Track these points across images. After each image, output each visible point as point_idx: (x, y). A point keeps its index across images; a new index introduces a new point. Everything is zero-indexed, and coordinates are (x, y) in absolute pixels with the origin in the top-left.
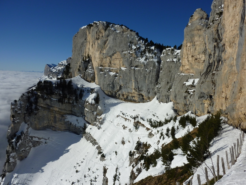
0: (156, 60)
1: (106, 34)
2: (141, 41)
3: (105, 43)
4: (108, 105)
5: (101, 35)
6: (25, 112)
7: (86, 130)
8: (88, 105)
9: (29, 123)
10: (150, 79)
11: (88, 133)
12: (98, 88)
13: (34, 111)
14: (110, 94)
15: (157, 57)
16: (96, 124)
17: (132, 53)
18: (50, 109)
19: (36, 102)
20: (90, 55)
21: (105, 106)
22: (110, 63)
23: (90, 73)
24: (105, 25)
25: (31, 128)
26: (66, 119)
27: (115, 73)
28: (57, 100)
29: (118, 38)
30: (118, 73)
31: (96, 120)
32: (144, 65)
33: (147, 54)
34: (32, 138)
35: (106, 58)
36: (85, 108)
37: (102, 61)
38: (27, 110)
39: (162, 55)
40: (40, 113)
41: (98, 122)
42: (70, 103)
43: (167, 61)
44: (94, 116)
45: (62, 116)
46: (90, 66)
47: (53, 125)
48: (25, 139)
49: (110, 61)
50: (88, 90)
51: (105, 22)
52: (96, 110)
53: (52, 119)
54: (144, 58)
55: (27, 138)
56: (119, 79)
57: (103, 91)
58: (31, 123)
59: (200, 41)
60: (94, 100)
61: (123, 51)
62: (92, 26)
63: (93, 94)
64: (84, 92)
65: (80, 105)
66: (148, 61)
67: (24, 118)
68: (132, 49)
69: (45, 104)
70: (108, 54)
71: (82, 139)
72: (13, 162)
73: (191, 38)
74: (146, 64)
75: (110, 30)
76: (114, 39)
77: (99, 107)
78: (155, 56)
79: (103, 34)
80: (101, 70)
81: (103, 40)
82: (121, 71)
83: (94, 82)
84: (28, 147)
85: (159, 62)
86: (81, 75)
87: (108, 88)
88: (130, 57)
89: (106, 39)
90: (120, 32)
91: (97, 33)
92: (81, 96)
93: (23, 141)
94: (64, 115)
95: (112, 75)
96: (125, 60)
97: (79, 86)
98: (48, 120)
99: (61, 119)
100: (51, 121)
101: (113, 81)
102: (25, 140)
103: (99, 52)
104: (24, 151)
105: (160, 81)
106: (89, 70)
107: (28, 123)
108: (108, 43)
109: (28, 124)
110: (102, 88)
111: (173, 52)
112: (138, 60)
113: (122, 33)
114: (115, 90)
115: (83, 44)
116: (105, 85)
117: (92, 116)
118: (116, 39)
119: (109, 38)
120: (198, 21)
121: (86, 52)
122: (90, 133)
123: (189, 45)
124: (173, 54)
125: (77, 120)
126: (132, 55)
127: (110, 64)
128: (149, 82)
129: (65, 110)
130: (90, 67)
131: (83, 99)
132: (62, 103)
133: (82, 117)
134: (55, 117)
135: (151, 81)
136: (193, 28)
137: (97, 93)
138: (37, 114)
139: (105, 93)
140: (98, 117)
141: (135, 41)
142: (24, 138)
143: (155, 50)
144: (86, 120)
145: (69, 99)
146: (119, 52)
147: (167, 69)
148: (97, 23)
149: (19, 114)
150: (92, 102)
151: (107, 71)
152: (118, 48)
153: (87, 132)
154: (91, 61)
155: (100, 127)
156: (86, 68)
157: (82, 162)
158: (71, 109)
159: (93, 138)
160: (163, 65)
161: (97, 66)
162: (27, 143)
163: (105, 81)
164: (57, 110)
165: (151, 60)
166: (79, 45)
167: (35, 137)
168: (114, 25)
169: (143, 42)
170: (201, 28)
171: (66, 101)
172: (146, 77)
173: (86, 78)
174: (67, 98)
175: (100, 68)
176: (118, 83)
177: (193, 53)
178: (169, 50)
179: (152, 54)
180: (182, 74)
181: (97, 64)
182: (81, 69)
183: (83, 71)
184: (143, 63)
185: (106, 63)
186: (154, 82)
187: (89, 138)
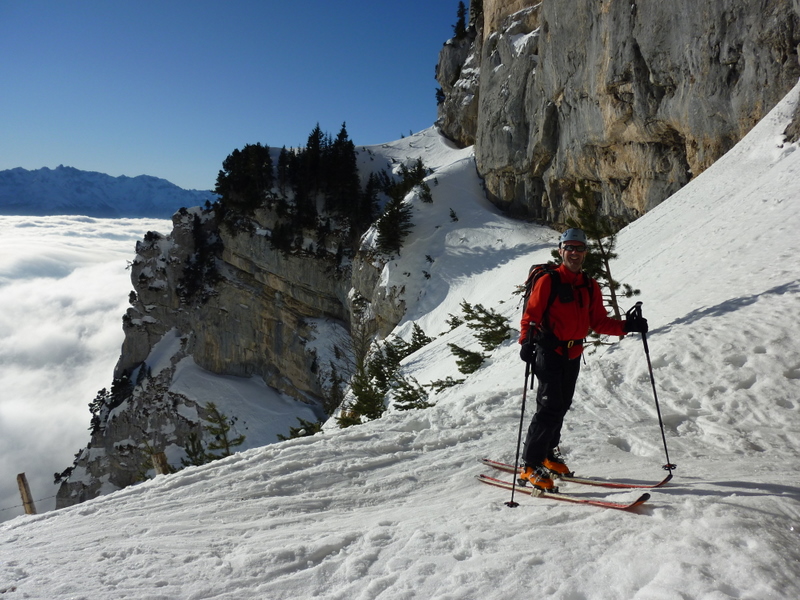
6: (178, 286)
9: (188, 336)
13: (205, 286)
25: (191, 357)
26: (309, 338)
28: (270, 234)
34: (176, 403)
38: (186, 277)
42: (326, 256)
45: (301, 323)
47: (273, 363)
48: (149, 401)
53: (267, 330)
55: (160, 400)
58: (196, 338)
69: (244, 255)
72: (84, 486)
84: (150, 436)
93: (136, 405)
94: (308, 320)
95: (521, 49)
98: (255, 335)
99: (296, 339)
100: (261, 340)
102: (145, 406)
104: (127, 453)
107: (184, 336)
109: (184, 341)
110: (479, 156)
129: (308, 292)
132: (287, 253)
134: (278, 326)
138: (212, 300)
142: (144, 394)
149: (157, 289)
151: (508, 30)
162: (152, 422)
164: (281, 286)
167: (189, 403)
176: (542, 94)
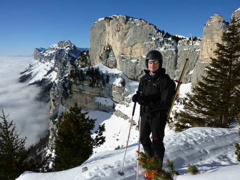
0: (173, 49)
1: (127, 27)
2: (159, 33)
3: (126, 34)
4: (132, 87)
5: (121, 28)
6: (62, 96)
7: (115, 108)
8: (115, 88)
10: (170, 65)
11: (118, 110)
12: (121, 73)
13: (70, 95)
14: (132, 78)
15: (174, 46)
16: (124, 103)
17: (152, 44)
18: (81, 93)
19: (70, 88)
20: (111, 45)
21: (130, 88)
22: (131, 51)
23: (112, 61)
24: (125, 19)
25: (67, 109)
26: (95, 100)
27: (136, 60)
28: (89, 85)
29: (138, 30)
30: (139, 61)
31: (124, 99)
32: (164, 54)
33: (166, 44)
35: (127, 47)
36: (112, 90)
37: (123, 50)
38: (63, 94)
39: (178, 45)
40: (74, 97)
41: (126, 102)
42: (99, 87)
43: (184, 50)
44: (122, 97)
45: (93, 98)
46: (111, 54)
47: (85, 106)
49: (131, 50)
50: (113, 76)
51: (124, 16)
52: (124, 92)
53: (84, 101)
54: (163, 48)
56: (141, 66)
57: (126, 76)
58: (67, 105)
59: (218, 38)
60: (121, 84)
61: (143, 42)
62: (111, 19)
63: (118, 79)
64: (109, 77)
65: (107, 89)
66: (167, 50)
67: (62, 101)
68: (152, 40)
69: (78, 88)
70: (129, 45)
71: (112, 116)
73: (211, 36)
74: (166, 52)
75: (130, 24)
76: (135, 31)
77: (126, 89)
78: (173, 46)
79: (124, 26)
80: (123, 58)
81: (124, 32)
82: (142, 59)
83: (116, 68)
85: (176, 51)
86: (103, 62)
87: (131, 73)
88: (151, 47)
89: (127, 31)
90: (140, 26)
91: (117, 26)
92: (108, 80)
95: (133, 62)
96: (146, 49)
97: (104, 72)
98: (81, 102)
99: (92, 101)
100: (83, 102)
101: (135, 67)
103: (120, 42)
105: (179, 67)
106: (111, 58)
107: (65, 105)
108: (129, 35)
110: (125, 73)
111: (188, 43)
112: (158, 50)
113: (141, 26)
114: (137, 74)
115: (102, 35)
116: (127, 70)
117: (120, 97)
118: (136, 32)
119: (129, 30)
120: (217, 24)
121: (105, 42)
122: (120, 111)
123: (208, 40)
124: (188, 44)
125: (106, 101)
126: (152, 46)
127: (131, 53)
128: (169, 67)
129: (95, 93)
130: (111, 56)
131: (110, 83)
132: (93, 87)
133: (110, 98)
134: (86, 99)
135: (170, 67)
136: (213, 29)
137: (122, 77)
139: (128, 77)
140: (125, 97)
141: (154, 33)
143: (172, 41)
144: (114, 100)
145: (98, 83)
146: (140, 43)
147: (184, 57)
148: (116, 17)
149: (58, 98)
150: (119, 85)
151: (129, 58)
152: (139, 39)
153: (116, 110)
154: (112, 50)
155: (129, 105)
156: (108, 57)
157: (119, 133)
158: (99, 92)
159: (123, 114)
160: (180, 54)
161: (119, 54)
163: (127, 67)
164: (88, 93)
165: (170, 49)
166: (98, 36)
168: (133, 19)
169: (161, 34)
170: (219, 29)
171: (96, 85)
172: (166, 63)
173: (108, 65)
174: (96, 83)
175: (122, 56)
176: (140, 69)
177: (212, 47)
178: (185, 41)
179: (170, 44)
180: (202, 62)
181: (118, 53)
182: (103, 57)
183: (105, 59)
184: (163, 52)
185: (127, 52)
186: (173, 67)
187: (119, 114)
